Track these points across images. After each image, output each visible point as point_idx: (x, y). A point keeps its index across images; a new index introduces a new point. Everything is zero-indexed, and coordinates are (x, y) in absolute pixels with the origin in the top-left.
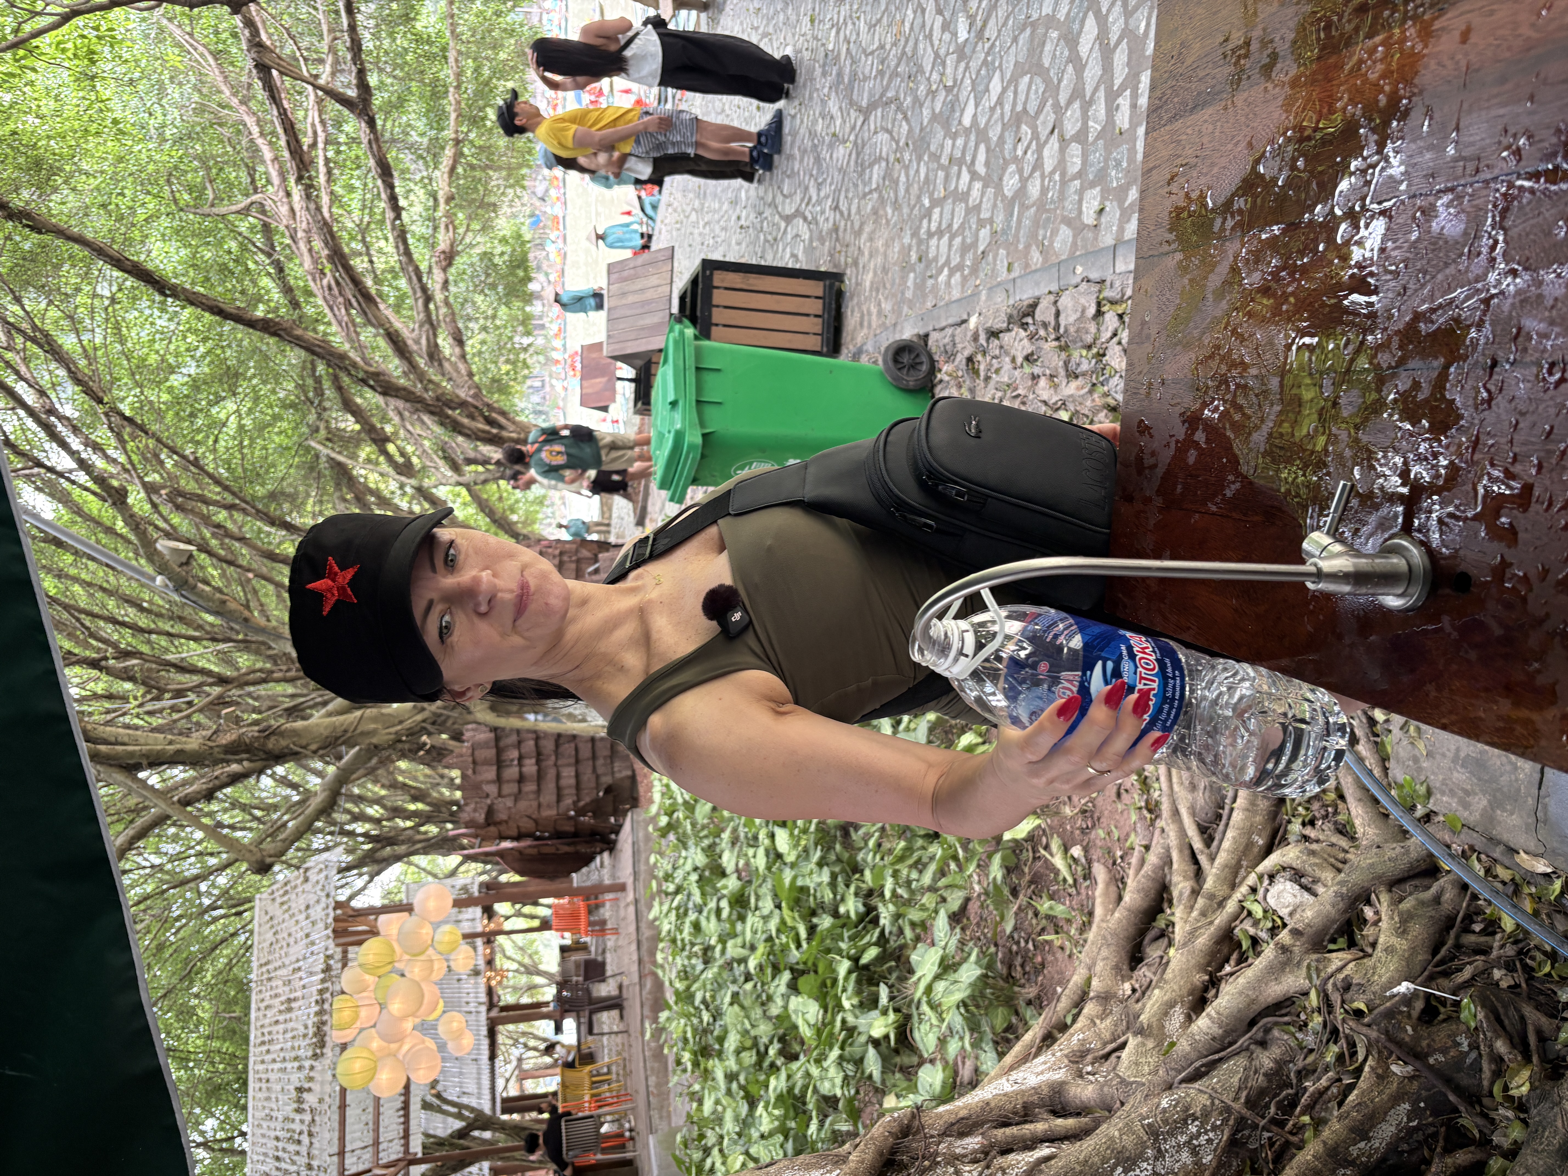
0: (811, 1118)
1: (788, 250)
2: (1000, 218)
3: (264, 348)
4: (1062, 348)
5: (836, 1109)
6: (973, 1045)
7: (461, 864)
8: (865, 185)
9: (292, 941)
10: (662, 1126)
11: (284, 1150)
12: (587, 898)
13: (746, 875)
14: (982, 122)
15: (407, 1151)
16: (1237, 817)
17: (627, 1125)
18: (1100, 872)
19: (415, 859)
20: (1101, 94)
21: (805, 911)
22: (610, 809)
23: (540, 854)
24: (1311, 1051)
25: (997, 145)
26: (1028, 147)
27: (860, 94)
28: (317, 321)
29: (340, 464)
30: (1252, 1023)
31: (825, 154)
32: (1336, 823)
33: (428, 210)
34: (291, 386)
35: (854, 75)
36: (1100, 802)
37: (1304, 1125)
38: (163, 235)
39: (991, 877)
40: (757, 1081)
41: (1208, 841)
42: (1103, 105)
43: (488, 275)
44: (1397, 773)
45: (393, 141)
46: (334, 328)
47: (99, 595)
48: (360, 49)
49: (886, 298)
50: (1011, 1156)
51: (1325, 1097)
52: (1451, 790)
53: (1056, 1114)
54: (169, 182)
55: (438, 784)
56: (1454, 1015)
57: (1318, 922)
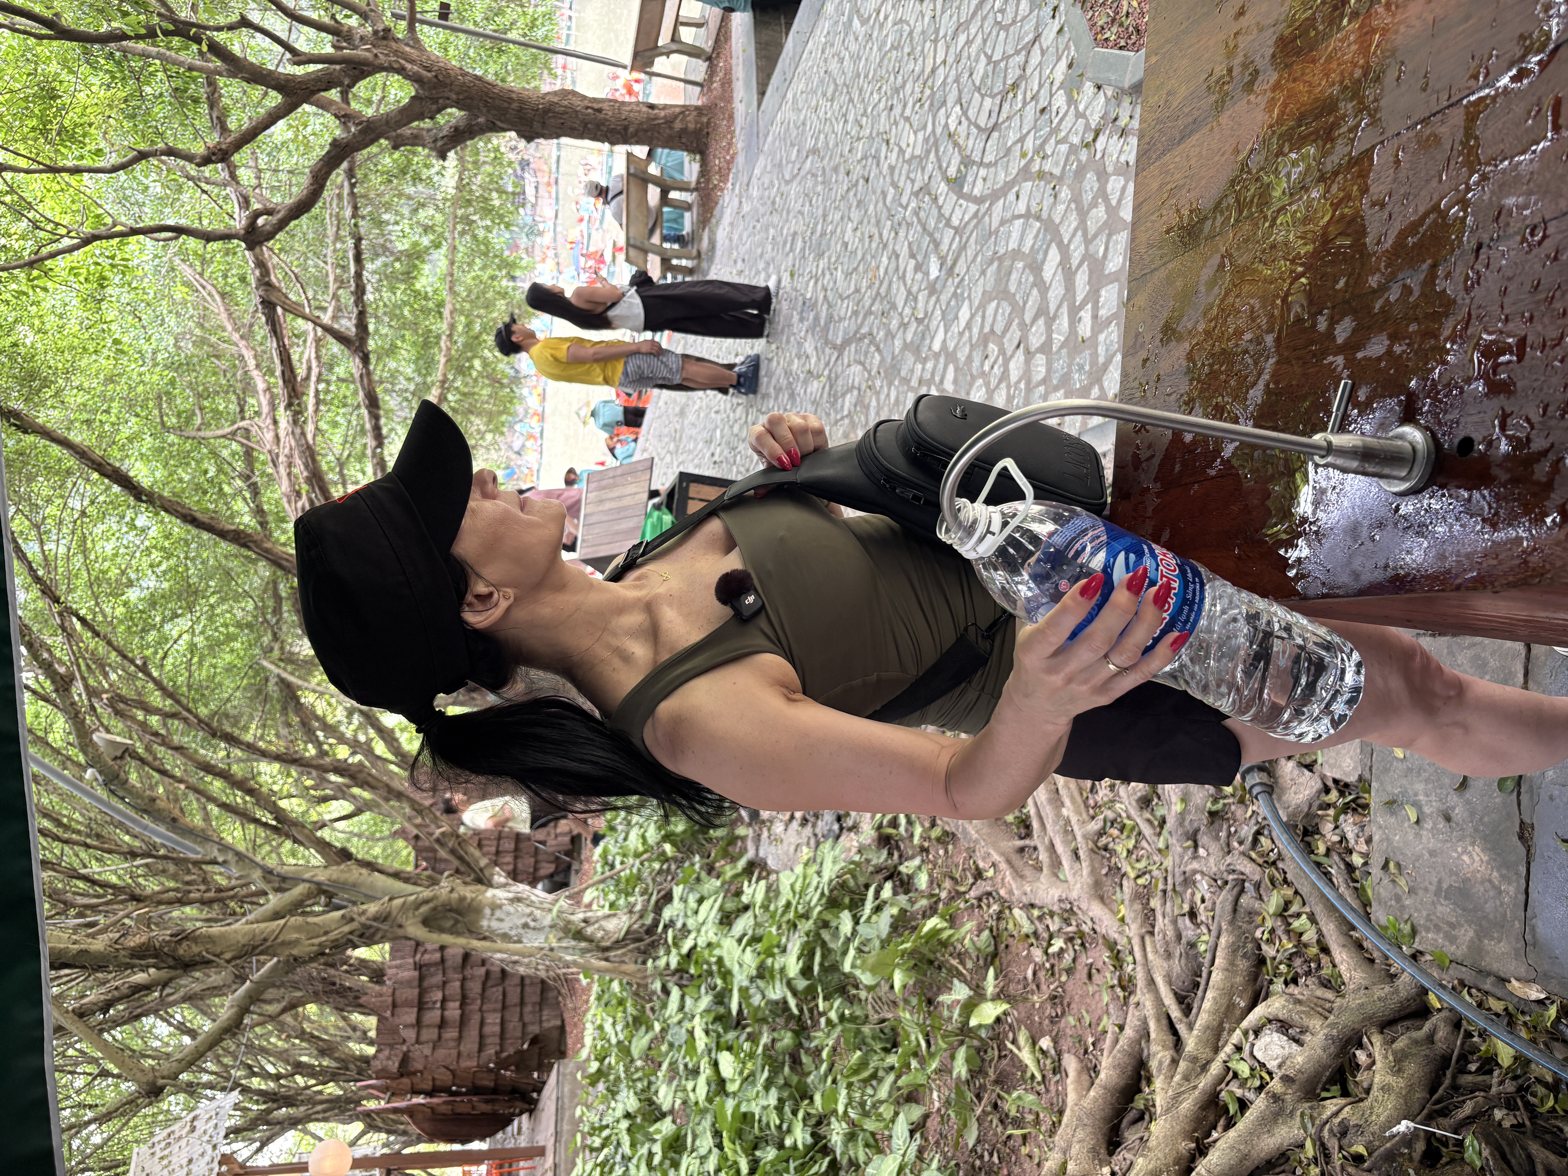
7: (363, 1134)
8: (837, 413)
12: (500, 1166)
13: (683, 1115)
14: (951, 345)
16: (1217, 976)
18: (1071, 1063)
19: (312, 1127)
20: (1065, 309)
21: (748, 1143)
22: (534, 1063)
23: (454, 1113)
25: (965, 364)
26: (995, 362)
27: (836, 334)
29: (289, 686)
31: (799, 389)
32: (1319, 977)
34: (250, 606)
35: (830, 318)
36: (1070, 987)
38: (144, 455)
39: (954, 1075)
41: (1187, 1010)
42: (1066, 319)
44: (1379, 915)
45: (383, 382)
48: (363, 297)
52: (1436, 926)
54: (158, 406)
55: (349, 1038)
56: (1458, 1156)
57: (1310, 1067)
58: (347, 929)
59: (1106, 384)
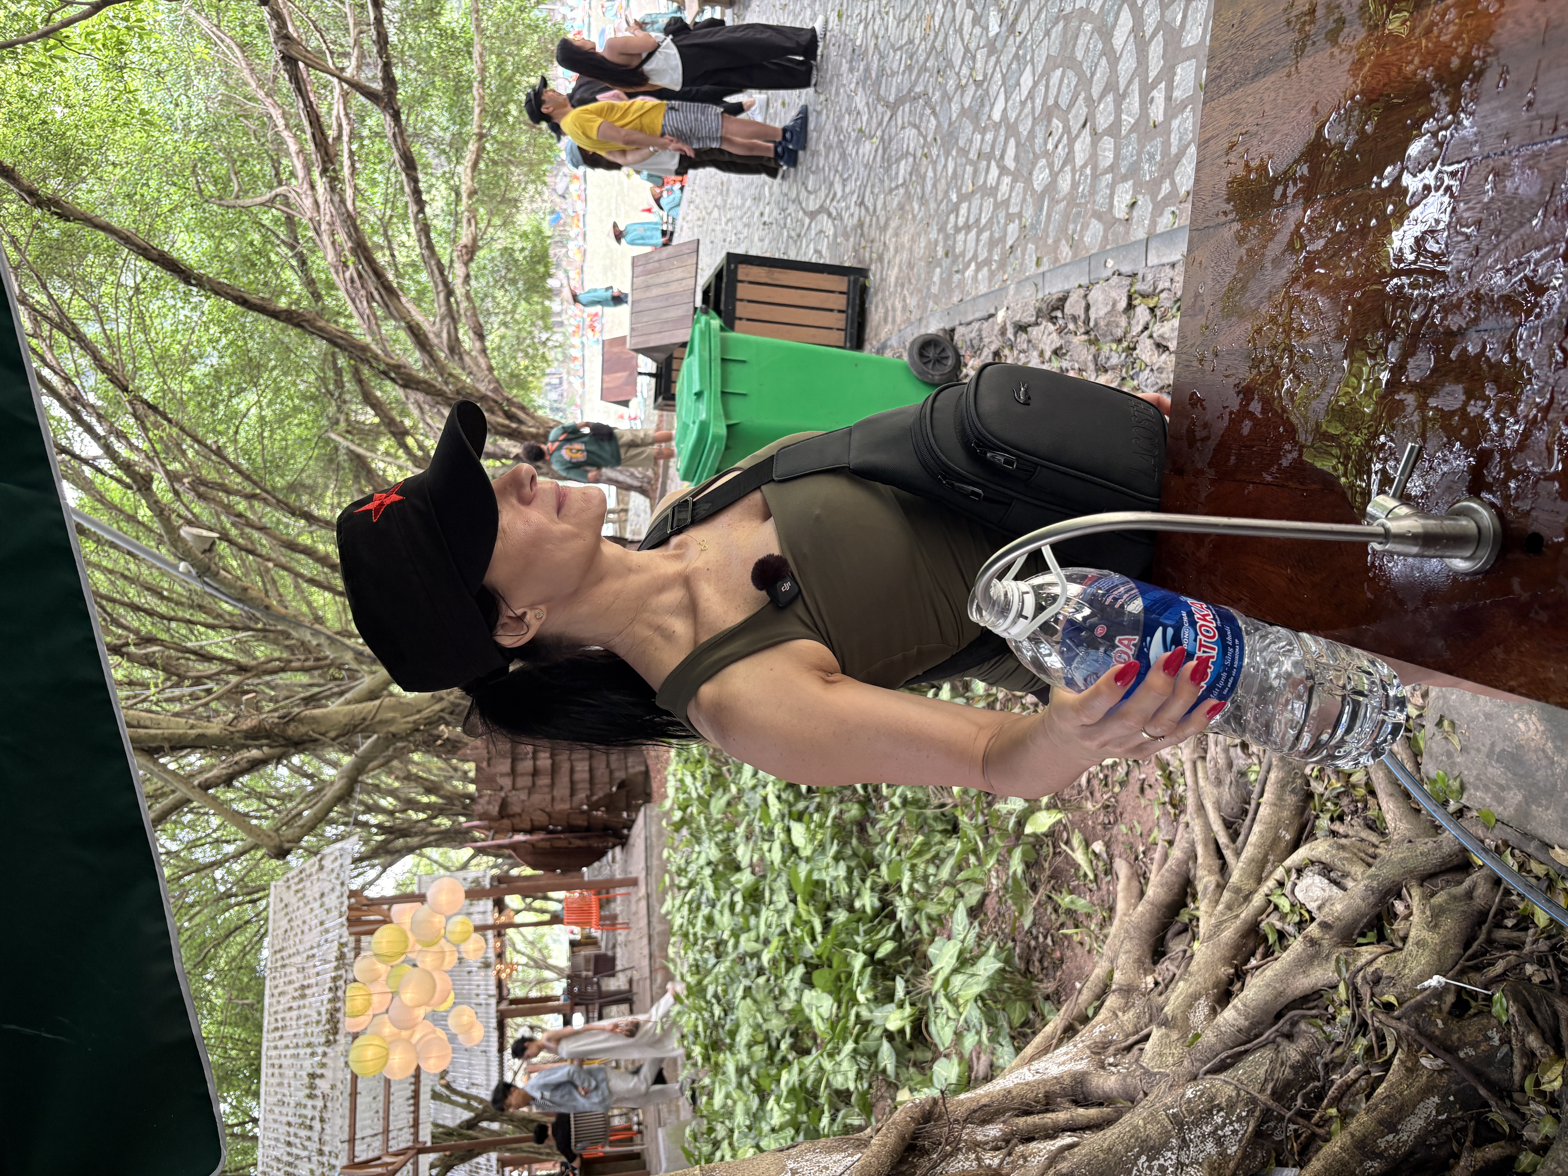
0: (823, 1112)
1: (812, 246)
2: (1029, 214)
3: (287, 340)
4: (1092, 343)
5: (848, 1104)
6: (990, 1040)
7: (473, 857)
8: (891, 181)
9: (306, 928)
10: (672, 1119)
11: (296, 1135)
12: (598, 893)
13: (761, 870)
14: (1012, 116)
15: (416, 1139)
16: (1264, 811)
17: (635, 1119)
18: (1121, 867)
19: (427, 851)
20: (1136, 86)
21: (820, 905)
22: (623, 804)
23: (552, 847)
24: (1339, 1044)
25: (1027, 139)
26: (1059, 141)
27: (888, 90)
28: (339, 313)
29: (359, 457)
30: (1279, 1016)
31: (851, 149)
32: (1365, 818)
33: (448, 205)
34: (312, 378)
35: (882, 70)
36: (1122, 797)
37: (1331, 1117)
38: (187, 227)
39: (1011, 872)
40: (769, 1075)
41: (1234, 836)
42: (1137, 99)
43: (509, 270)
44: (1430, 768)
45: (417, 135)
46: (355, 321)
47: (120, 583)
48: (386, 42)
49: (911, 294)
50: (1033, 1145)
51: (1353, 1090)
52: (1485, 785)
53: (1077, 1103)
54: (194, 173)
55: (451, 777)
56: (1486, 1009)
57: (1348, 916)
58: (437, 707)
59: (1178, 179)
